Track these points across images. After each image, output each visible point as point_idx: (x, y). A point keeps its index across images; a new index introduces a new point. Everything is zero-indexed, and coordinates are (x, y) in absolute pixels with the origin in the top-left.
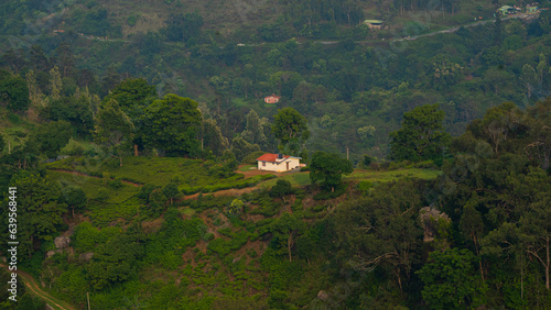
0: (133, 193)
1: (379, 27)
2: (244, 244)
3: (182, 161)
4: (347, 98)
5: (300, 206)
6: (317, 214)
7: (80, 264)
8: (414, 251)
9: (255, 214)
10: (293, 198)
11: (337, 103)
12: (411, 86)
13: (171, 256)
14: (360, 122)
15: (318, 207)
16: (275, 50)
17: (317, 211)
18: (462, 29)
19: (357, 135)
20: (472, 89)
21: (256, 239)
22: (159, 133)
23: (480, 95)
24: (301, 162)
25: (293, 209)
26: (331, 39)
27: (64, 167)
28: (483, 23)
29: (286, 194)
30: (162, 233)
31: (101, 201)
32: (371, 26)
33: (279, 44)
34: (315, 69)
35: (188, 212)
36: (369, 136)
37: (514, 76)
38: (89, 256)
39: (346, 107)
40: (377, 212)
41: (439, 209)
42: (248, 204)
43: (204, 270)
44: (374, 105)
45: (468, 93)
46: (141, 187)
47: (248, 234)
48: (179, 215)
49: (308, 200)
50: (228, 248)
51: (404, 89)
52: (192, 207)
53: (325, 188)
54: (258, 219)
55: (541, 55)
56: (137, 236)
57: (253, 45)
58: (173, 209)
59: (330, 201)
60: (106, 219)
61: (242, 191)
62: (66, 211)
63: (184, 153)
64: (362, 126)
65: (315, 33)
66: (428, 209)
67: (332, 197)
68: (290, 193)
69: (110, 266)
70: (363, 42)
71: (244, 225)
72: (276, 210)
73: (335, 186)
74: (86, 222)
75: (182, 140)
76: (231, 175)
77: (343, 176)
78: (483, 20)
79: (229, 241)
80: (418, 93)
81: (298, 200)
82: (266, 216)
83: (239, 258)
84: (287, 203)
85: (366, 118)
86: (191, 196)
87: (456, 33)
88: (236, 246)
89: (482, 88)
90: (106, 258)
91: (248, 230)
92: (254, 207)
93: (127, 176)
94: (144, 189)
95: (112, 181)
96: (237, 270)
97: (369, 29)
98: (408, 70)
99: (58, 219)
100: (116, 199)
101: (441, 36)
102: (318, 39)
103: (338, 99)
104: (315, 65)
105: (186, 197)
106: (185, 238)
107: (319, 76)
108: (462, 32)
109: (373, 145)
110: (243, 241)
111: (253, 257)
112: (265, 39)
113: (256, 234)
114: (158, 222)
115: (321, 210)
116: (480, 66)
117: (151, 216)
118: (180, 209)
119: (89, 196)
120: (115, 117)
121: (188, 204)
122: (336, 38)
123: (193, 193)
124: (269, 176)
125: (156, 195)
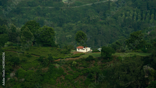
0: (36, 59)
1: (67, 3)
2: (78, 77)
3: (50, 48)
4: (61, 26)
5: (97, 64)
6: (103, 67)
7: (20, 83)
8: (142, 80)
9: (81, 66)
10: (94, 61)
11: (58, 27)
12: (81, 22)
13: (52, 80)
14: (66, 34)
15: (103, 64)
16: (33, 9)
17: (103, 66)
18: (93, 4)
19: (66, 38)
20: (102, 24)
21: (82, 75)
22: (42, 39)
23: (105, 26)
24: (91, 49)
25: (94, 65)
26: (51, 6)
27: (9, 49)
28: (100, 2)
29: (92, 60)
30: (49, 73)
31: (24, 61)
32: (64, 2)
33: (35, 8)
34: (47, 16)
35: (57, 65)
36: (70, 38)
37: (115, 20)
38: (23, 80)
39: (61, 29)
40: (130, 67)
41: (150, 66)
42: (78, 63)
43: (64, 85)
44: (71, 28)
45: (101, 25)
46: (39, 57)
47: (79, 73)
48: (54, 67)
49: (99, 62)
50: (72, 78)
51: (79, 23)
52: (58, 64)
53: (106, 58)
54: (82, 68)
55: (123, 13)
56: (40, 73)
57: (26, 8)
58: (51, 64)
59: (108, 63)
60: (28, 67)
61: (75, 59)
62: (13, 64)
63: (50, 46)
64: (67, 35)
65: (46, 4)
66: (146, 66)
67: (108, 61)
68: (93, 60)
69: (33, 84)
70: (62, 8)
71: (77, 70)
72: (88, 65)
73: (109, 58)
74: (20, 68)
75: (50, 41)
76: (69, 53)
77: (112, 54)
78: (99, 1)
79: (72, 75)
80: (84, 25)
81: (96, 62)
82: (85, 67)
83: (76, 81)
84: (92, 63)
85: (68, 32)
86: (57, 60)
87: (91, 5)
88: (75, 77)
89: (105, 23)
90: (31, 81)
91: (79, 72)
92: (81, 64)
93: (32, 53)
94: (40, 58)
95: (27, 55)
96: (77, 85)
97: (64, 3)
98: (77, 17)
99: (11, 67)
100: (30, 61)
101: (87, 6)
102: (47, 6)
103: (58, 26)
104: (47, 15)
105: (56, 61)
106: (57, 74)
107: (48, 18)
108: (93, 5)
109: (71, 41)
110: (78, 75)
111: (82, 81)
112: (30, 6)
113: (82, 73)
114: (47, 69)
115: (105, 66)
116: (103, 17)
117: (44, 66)
118: (54, 64)
119: (21, 59)
120: (28, 33)
121: (57, 63)
122: (53, 6)
123: (57, 59)
124: (83, 54)
125: (46, 60)
